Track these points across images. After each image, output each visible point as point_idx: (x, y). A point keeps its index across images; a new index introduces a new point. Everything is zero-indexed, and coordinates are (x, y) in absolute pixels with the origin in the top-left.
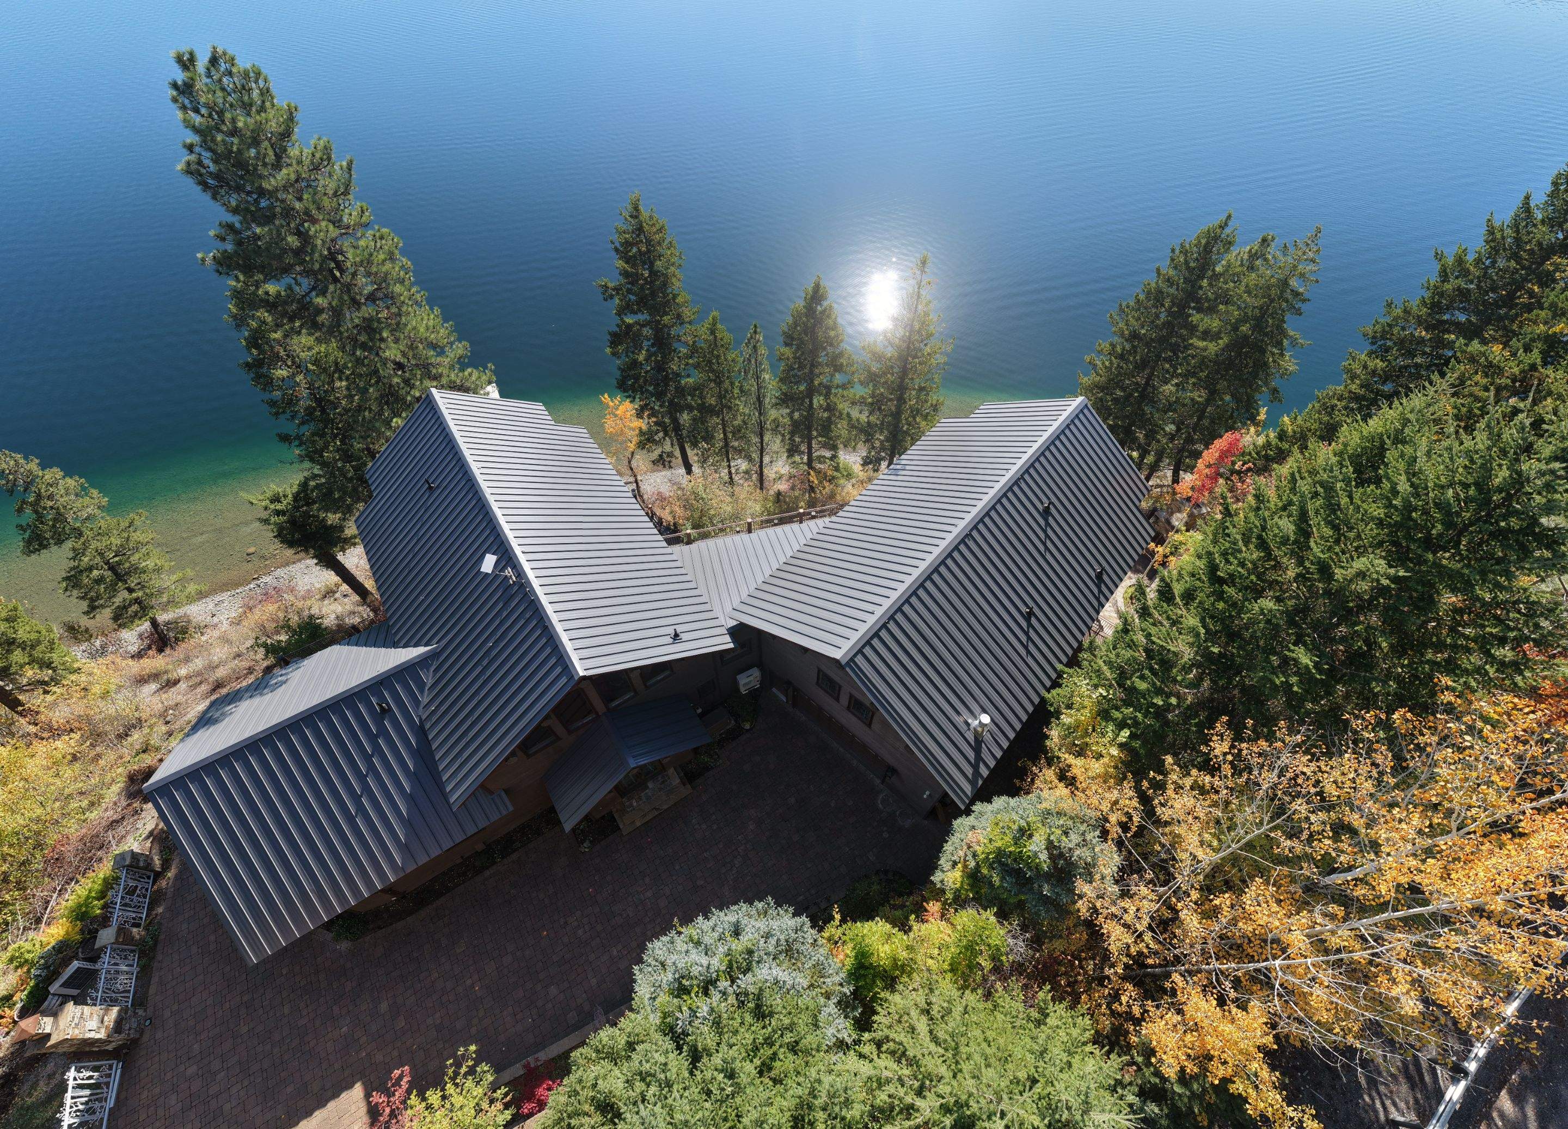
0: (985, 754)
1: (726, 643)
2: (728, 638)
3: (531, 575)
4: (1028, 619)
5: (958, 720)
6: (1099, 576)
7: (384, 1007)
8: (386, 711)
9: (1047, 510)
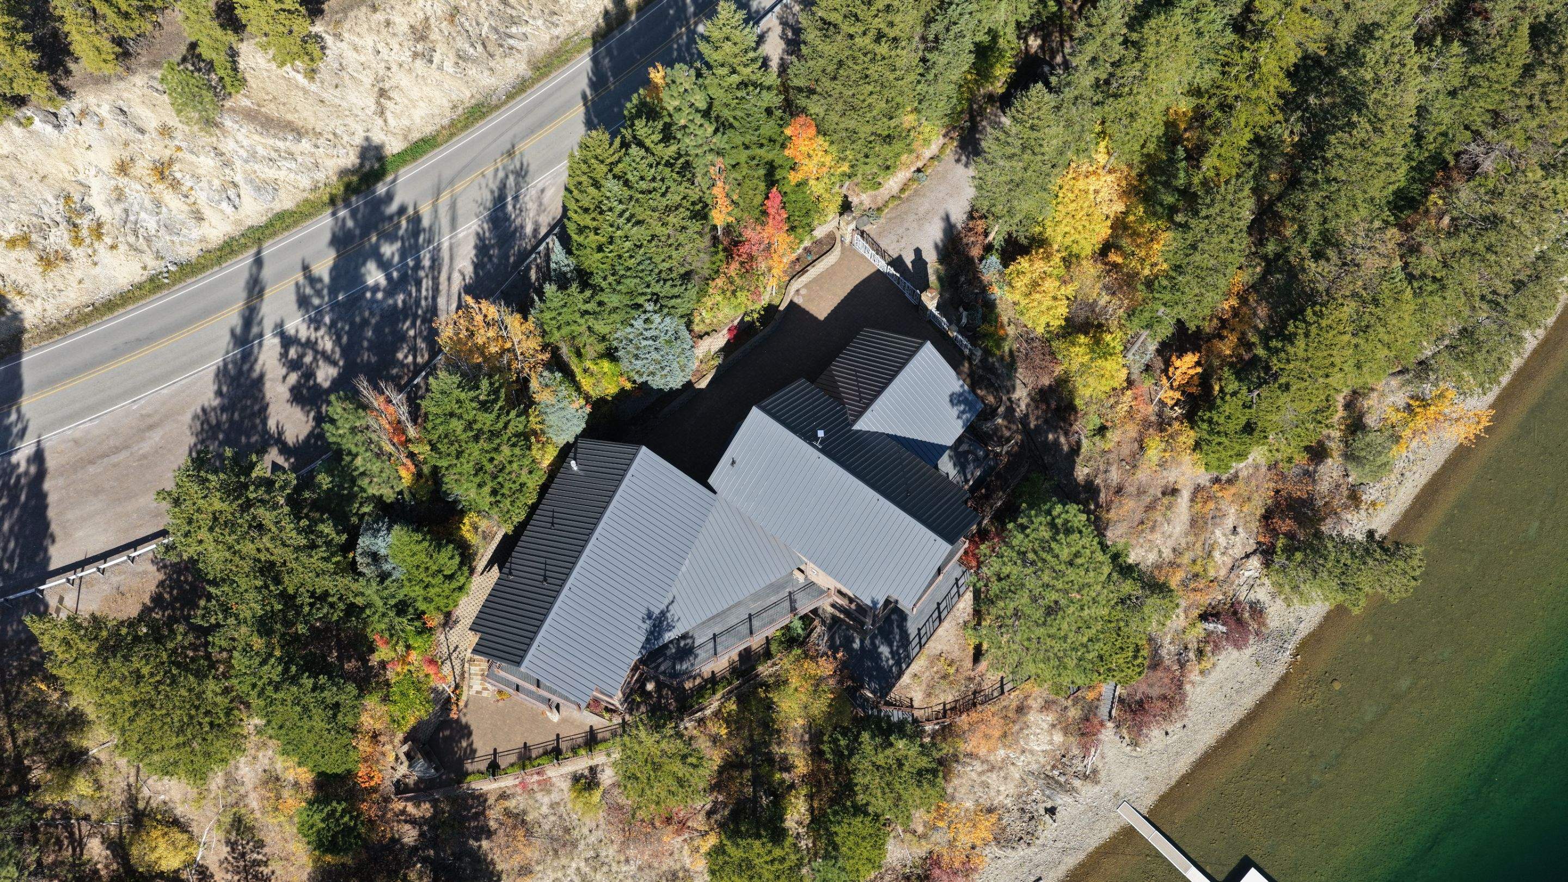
9: (545, 580)
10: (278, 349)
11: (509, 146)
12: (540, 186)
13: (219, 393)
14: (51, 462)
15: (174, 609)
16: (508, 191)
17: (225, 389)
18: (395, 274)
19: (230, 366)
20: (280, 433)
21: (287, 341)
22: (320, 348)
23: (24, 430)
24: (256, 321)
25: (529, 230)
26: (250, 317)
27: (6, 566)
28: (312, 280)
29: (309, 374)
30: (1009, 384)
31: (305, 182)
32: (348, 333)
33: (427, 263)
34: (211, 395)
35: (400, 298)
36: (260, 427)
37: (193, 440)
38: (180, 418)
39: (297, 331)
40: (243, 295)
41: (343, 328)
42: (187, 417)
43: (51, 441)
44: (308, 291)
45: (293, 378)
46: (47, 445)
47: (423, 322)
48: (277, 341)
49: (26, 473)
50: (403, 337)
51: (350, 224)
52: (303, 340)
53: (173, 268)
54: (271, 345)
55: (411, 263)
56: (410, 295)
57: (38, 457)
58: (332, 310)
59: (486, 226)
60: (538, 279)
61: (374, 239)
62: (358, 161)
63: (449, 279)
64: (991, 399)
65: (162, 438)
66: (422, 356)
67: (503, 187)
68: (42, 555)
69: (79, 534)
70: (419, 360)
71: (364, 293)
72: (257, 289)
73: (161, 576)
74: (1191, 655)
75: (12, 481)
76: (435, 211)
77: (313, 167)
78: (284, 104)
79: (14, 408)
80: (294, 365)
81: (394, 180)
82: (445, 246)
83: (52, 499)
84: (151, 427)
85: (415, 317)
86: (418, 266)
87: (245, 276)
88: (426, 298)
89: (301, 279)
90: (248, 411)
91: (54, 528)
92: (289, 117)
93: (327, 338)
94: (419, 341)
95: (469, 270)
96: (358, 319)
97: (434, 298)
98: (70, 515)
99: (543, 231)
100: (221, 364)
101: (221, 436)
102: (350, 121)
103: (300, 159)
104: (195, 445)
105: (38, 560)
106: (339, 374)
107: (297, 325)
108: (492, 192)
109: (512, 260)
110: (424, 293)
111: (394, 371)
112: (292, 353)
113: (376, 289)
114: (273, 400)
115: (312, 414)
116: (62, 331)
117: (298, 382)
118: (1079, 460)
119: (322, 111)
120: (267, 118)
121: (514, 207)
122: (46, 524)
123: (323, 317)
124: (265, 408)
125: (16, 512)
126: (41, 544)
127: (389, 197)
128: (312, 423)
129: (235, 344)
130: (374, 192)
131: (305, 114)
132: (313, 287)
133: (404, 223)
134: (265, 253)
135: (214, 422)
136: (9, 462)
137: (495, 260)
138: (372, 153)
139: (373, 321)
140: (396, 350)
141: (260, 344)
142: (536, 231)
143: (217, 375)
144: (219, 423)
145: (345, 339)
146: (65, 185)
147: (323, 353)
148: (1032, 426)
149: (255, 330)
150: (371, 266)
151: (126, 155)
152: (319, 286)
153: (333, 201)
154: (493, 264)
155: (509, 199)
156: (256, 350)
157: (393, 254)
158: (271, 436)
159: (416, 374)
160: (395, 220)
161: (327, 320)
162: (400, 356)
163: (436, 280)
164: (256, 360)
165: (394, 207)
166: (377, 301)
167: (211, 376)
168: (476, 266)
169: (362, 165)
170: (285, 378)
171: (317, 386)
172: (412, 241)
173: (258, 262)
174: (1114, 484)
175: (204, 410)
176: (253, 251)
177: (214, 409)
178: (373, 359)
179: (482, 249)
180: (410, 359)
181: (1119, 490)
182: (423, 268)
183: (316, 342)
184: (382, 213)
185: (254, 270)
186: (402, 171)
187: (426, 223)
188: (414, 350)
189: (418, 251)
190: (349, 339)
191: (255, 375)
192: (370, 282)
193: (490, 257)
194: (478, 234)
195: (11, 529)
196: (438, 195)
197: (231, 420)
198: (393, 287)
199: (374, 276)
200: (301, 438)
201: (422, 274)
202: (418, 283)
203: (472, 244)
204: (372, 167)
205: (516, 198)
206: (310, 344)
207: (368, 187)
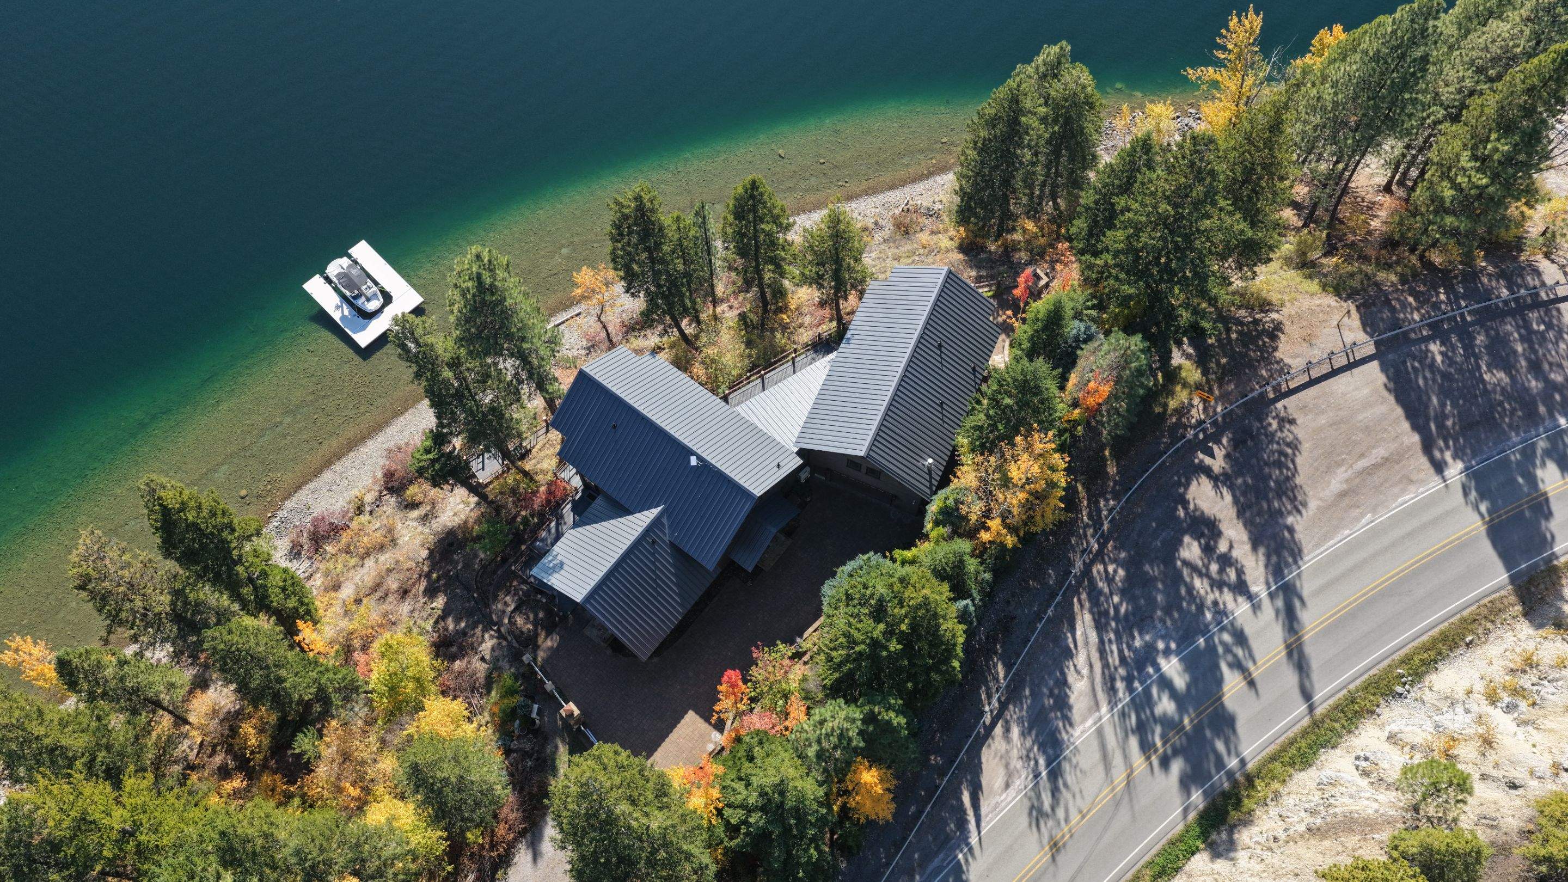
0: (934, 475)
1: (798, 461)
2: (798, 459)
3: (708, 458)
4: (941, 405)
5: (919, 465)
6: (974, 369)
7: (691, 674)
8: (654, 542)
9: (940, 345)
10: (1249, 578)
11: (1058, 858)
12: (1012, 792)
13: (1291, 530)
14: (1423, 461)
15: (1256, 330)
16: (1048, 785)
17: (1286, 534)
18: (1151, 670)
19: (1290, 560)
20: (1216, 487)
21: (1241, 588)
22: (1205, 581)
23: (1466, 494)
24: (1282, 616)
25: (1015, 731)
26: (1290, 618)
27: (1416, 364)
28: (1237, 665)
29: (1208, 550)
30: (497, 653)
31: (1289, 801)
32: (1182, 599)
33: (1120, 685)
34: (1297, 528)
35: (1138, 643)
36: (1238, 493)
37: (1298, 480)
38: (1319, 503)
39: (1235, 600)
40: (1309, 650)
41: (1189, 604)
42: (1313, 504)
43: (1435, 484)
44: (1239, 652)
45: (1223, 547)
46: (1437, 479)
47: (1106, 613)
48: (1254, 589)
49: (1441, 451)
50: (1123, 593)
51: (1220, 746)
52: (1226, 590)
53: (1399, 689)
54: (1258, 587)
55: (1136, 684)
56: (1130, 647)
57: (1439, 467)
58: (1207, 626)
59: (1065, 737)
60: (995, 666)
61: (1186, 721)
62: (1236, 836)
63: (1091, 666)
64: (519, 621)
65: (1329, 482)
66: (1099, 572)
67: (1055, 792)
68: (1391, 375)
69: (1366, 391)
70: (1101, 567)
71: (1178, 646)
72: (1295, 656)
73: (1278, 355)
74: (368, 508)
75: (1451, 443)
76: (1126, 757)
77: (1284, 814)
78: (1338, 854)
79: (1487, 519)
80: (1226, 561)
81: (1186, 811)
82: (1104, 709)
83: (1406, 425)
84: (1343, 495)
85: (1117, 618)
86: (1129, 680)
87: (1315, 676)
88: (1110, 641)
89: (1252, 667)
90: (1255, 509)
91: (1392, 399)
92: (1327, 843)
93: (1202, 592)
94: (1106, 590)
95: (1071, 677)
96: (1176, 615)
97: (1101, 641)
98: (1381, 409)
99: (998, 730)
100: (1300, 563)
101: (1272, 484)
102: (1259, 867)
103: (1303, 814)
104: (1294, 476)
105: (1392, 370)
106: (1177, 550)
107: (1240, 609)
108: (1066, 785)
109: (1027, 692)
110: (1114, 647)
111: (1123, 555)
112: (1232, 575)
113: (1167, 652)
114: (1235, 521)
115: (1192, 506)
116: (1484, 611)
117: (1216, 542)
118: (440, 612)
119: (1291, 865)
120: (1351, 830)
121: (1036, 762)
122: (1399, 400)
123: (1213, 617)
124: (1240, 514)
125: (1432, 413)
126: (1395, 383)
127: (1186, 783)
128: (1189, 496)
129: (1294, 585)
130: (1205, 792)
131: (1311, 853)
132: (1235, 656)
133: (1159, 743)
134: (1304, 707)
135: (1284, 499)
136: (1463, 460)
137: (1045, 690)
138: (1221, 849)
139: (1159, 613)
140: (1128, 578)
141: (1268, 584)
142: (1007, 730)
143: (1300, 551)
144: (1280, 498)
145: (1183, 591)
146: (1542, 712)
147: (1201, 575)
148: (480, 627)
149: (1280, 603)
150: (1180, 682)
151: (1492, 757)
152: (1230, 658)
153: (1250, 780)
154: (1046, 685)
155: (1044, 774)
156: (1271, 580)
157: (1160, 698)
158: (1224, 484)
159: (1100, 554)
160: (1169, 751)
161: (1209, 616)
162: (1121, 572)
163: (1106, 665)
164: (1266, 566)
165: (1177, 766)
166: (1163, 637)
167: (1305, 551)
168: (1063, 683)
169: (1231, 831)
170: (1231, 547)
171: (1198, 536)
172: (1143, 716)
173: (1307, 695)
174: (408, 601)
175: (1299, 512)
176: (1319, 711)
177: (1289, 513)
178: (1147, 568)
179: (1063, 704)
180: (1111, 568)
181: (404, 593)
182: (1123, 679)
183: (1212, 587)
184: (1187, 760)
185: (1307, 684)
186: (1181, 827)
187: (1134, 742)
188: (1110, 580)
189: (1132, 700)
190: (1178, 591)
191: (1262, 551)
192: (1174, 660)
193: (1051, 695)
194: (1071, 725)
195: (1429, 399)
196: (1128, 784)
197: (1269, 503)
198: (1147, 657)
199: (1172, 667)
200: (1195, 483)
201: (1122, 671)
202: (1123, 660)
203: (1074, 711)
204: (1219, 834)
205: (1037, 775)
206: (1219, 584)
207: (1214, 800)
